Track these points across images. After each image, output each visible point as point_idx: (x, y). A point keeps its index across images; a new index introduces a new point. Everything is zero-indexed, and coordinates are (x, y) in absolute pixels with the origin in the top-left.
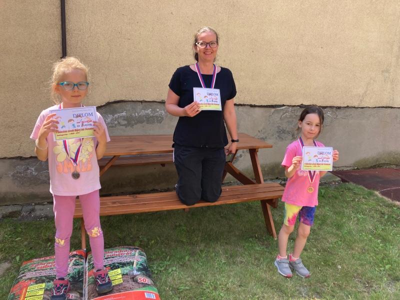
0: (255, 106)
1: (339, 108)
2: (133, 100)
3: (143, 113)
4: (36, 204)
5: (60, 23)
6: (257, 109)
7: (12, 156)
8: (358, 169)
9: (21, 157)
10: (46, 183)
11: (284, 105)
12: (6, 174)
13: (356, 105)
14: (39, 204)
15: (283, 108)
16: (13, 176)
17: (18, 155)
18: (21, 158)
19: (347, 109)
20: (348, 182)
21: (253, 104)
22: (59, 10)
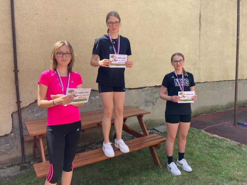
0: (131, 89)
5: (12, 50)
6: (133, 90)
10: (5, 153)
11: (146, 87)
15: (146, 88)
22: (12, 42)
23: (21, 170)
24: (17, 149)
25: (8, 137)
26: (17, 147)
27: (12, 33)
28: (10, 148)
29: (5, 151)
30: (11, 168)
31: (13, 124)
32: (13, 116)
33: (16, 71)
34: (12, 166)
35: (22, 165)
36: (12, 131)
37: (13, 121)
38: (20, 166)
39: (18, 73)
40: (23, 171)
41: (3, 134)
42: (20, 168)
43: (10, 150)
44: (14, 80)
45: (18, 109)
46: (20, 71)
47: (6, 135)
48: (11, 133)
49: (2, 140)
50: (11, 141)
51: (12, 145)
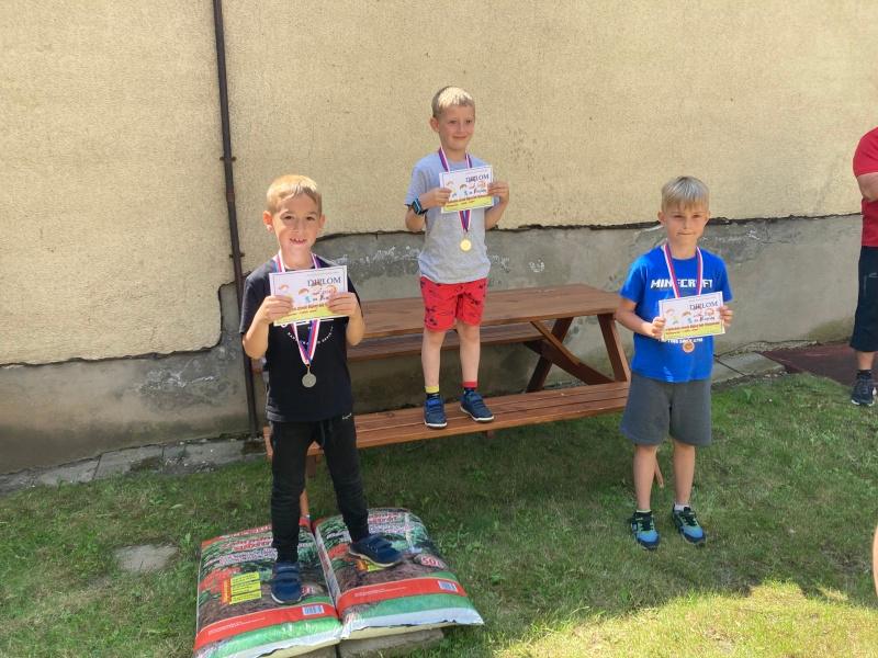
0: (600, 228)
1: (773, 221)
2: (361, 231)
3: (380, 255)
4: (187, 443)
5: (216, 92)
6: (604, 233)
7: (139, 353)
8: (819, 344)
9: (156, 354)
10: (202, 401)
12: (130, 388)
13: (809, 212)
14: (192, 443)
15: (657, 228)
16: (143, 390)
17: (150, 351)
18: (155, 356)
19: (789, 222)
20: (800, 372)
21: (596, 224)
22: (215, 66)
23: (245, 451)
24: (235, 393)
25: (212, 356)
26: (235, 387)
27: (214, 38)
28: (216, 388)
29: (202, 394)
30: (219, 445)
31: (222, 318)
32: (222, 295)
33: (228, 159)
34: (222, 438)
35: (250, 439)
36: (221, 340)
37: (224, 311)
38: (243, 442)
39: (234, 164)
40: (249, 455)
41: (197, 347)
42: (242, 446)
43: (217, 393)
44: (224, 186)
45: (236, 275)
46: (239, 160)
47: (206, 351)
48: (219, 344)
49: (196, 362)
50: (218, 368)
51: (223, 380)
